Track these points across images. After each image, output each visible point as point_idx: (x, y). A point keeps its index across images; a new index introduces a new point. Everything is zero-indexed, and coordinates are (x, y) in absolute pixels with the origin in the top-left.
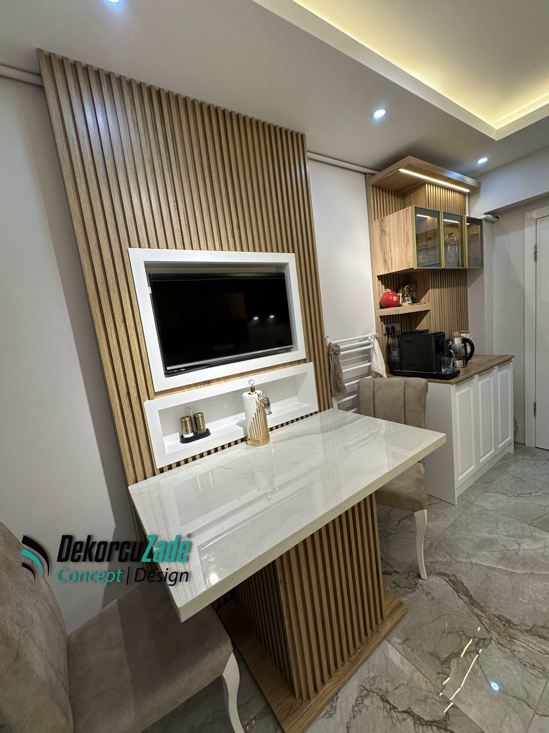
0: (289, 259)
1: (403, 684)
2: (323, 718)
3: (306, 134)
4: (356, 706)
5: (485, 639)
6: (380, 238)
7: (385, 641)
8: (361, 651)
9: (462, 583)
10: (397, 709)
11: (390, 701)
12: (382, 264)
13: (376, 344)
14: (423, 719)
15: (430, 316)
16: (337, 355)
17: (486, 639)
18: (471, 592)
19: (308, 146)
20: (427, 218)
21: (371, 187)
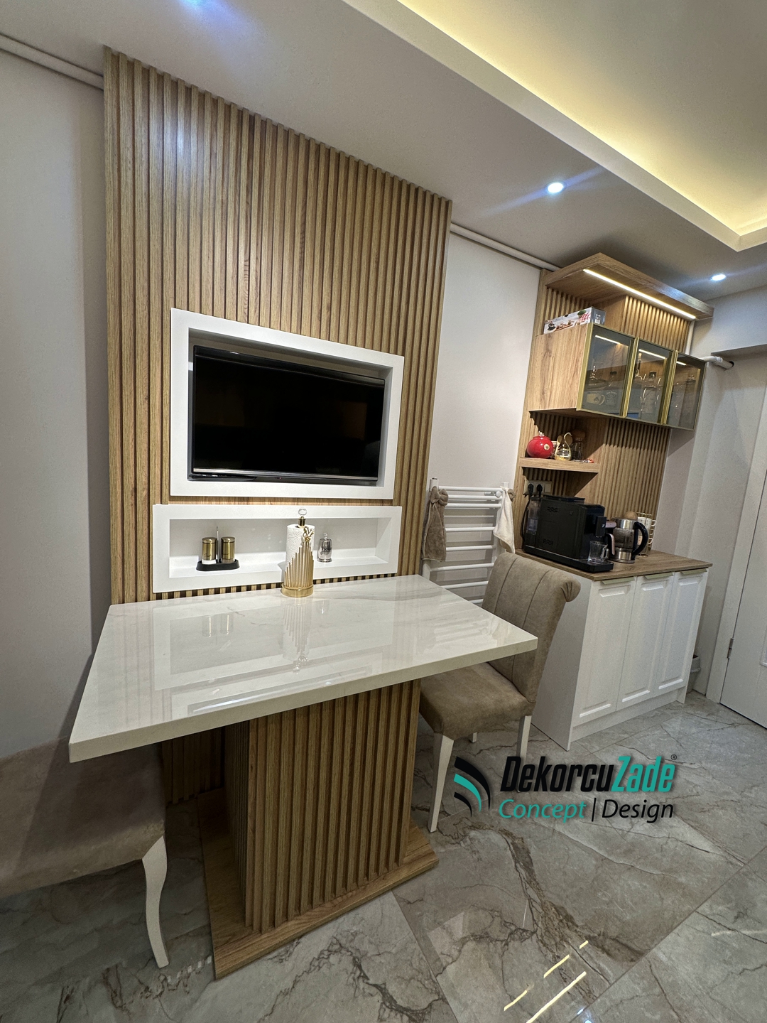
0: (395, 364)
1: (390, 953)
2: (269, 961)
3: (455, 201)
4: (318, 959)
5: (524, 930)
6: (542, 361)
7: (391, 894)
8: (352, 896)
9: (528, 852)
10: (368, 979)
11: (363, 968)
12: (539, 396)
13: (508, 503)
14: (395, 1002)
15: (596, 482)
16: (444, 505)
17: (527, 931)
18: (536, 867)
19: (454, 216)
20: (616, 344)
21: (545, 288)
